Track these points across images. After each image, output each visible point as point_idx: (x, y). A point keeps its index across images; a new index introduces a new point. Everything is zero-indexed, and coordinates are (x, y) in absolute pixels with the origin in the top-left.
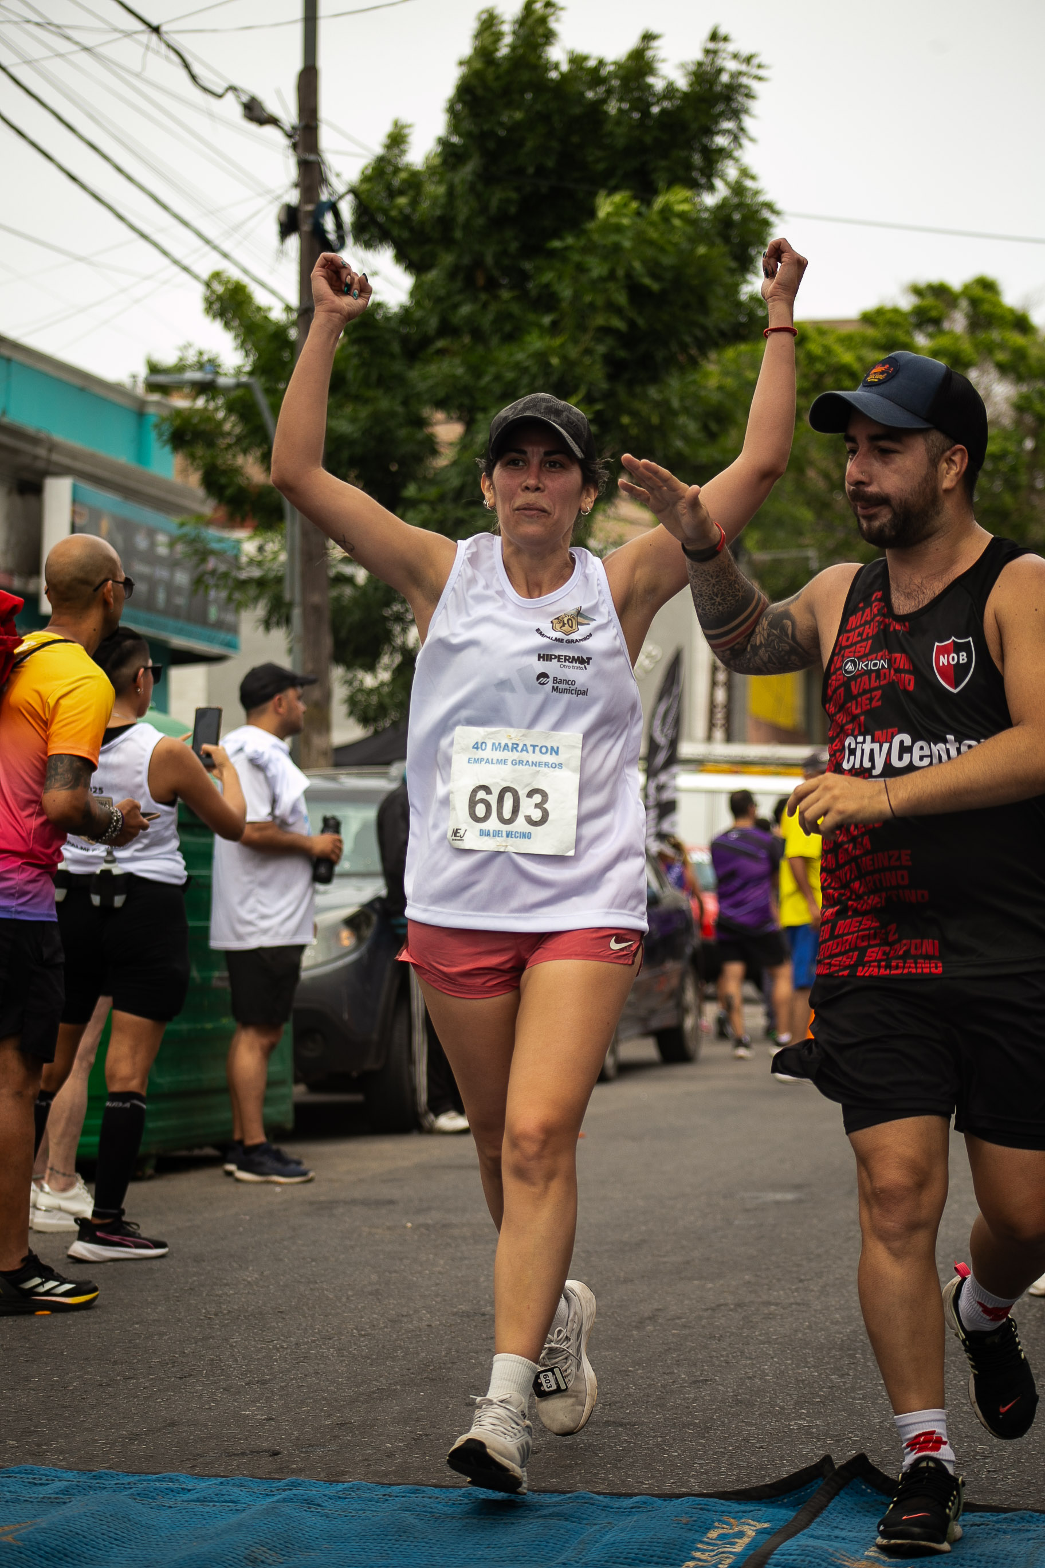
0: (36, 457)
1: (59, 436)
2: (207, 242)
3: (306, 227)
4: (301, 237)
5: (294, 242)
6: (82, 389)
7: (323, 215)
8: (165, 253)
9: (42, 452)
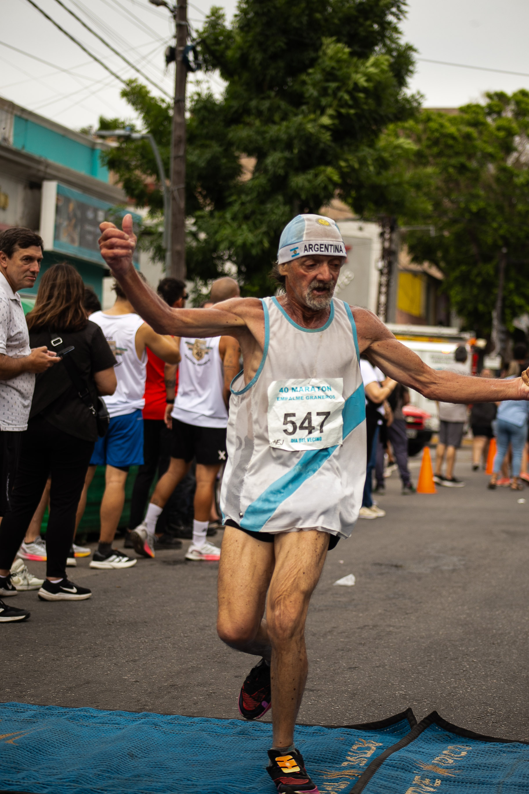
0: (39, 171)
1: (51, 160)
3: (179, 58)
4: (176, 63)
5: (173, 66)
6: (63, 136)
8: (106, 68)
9: (42, 168)
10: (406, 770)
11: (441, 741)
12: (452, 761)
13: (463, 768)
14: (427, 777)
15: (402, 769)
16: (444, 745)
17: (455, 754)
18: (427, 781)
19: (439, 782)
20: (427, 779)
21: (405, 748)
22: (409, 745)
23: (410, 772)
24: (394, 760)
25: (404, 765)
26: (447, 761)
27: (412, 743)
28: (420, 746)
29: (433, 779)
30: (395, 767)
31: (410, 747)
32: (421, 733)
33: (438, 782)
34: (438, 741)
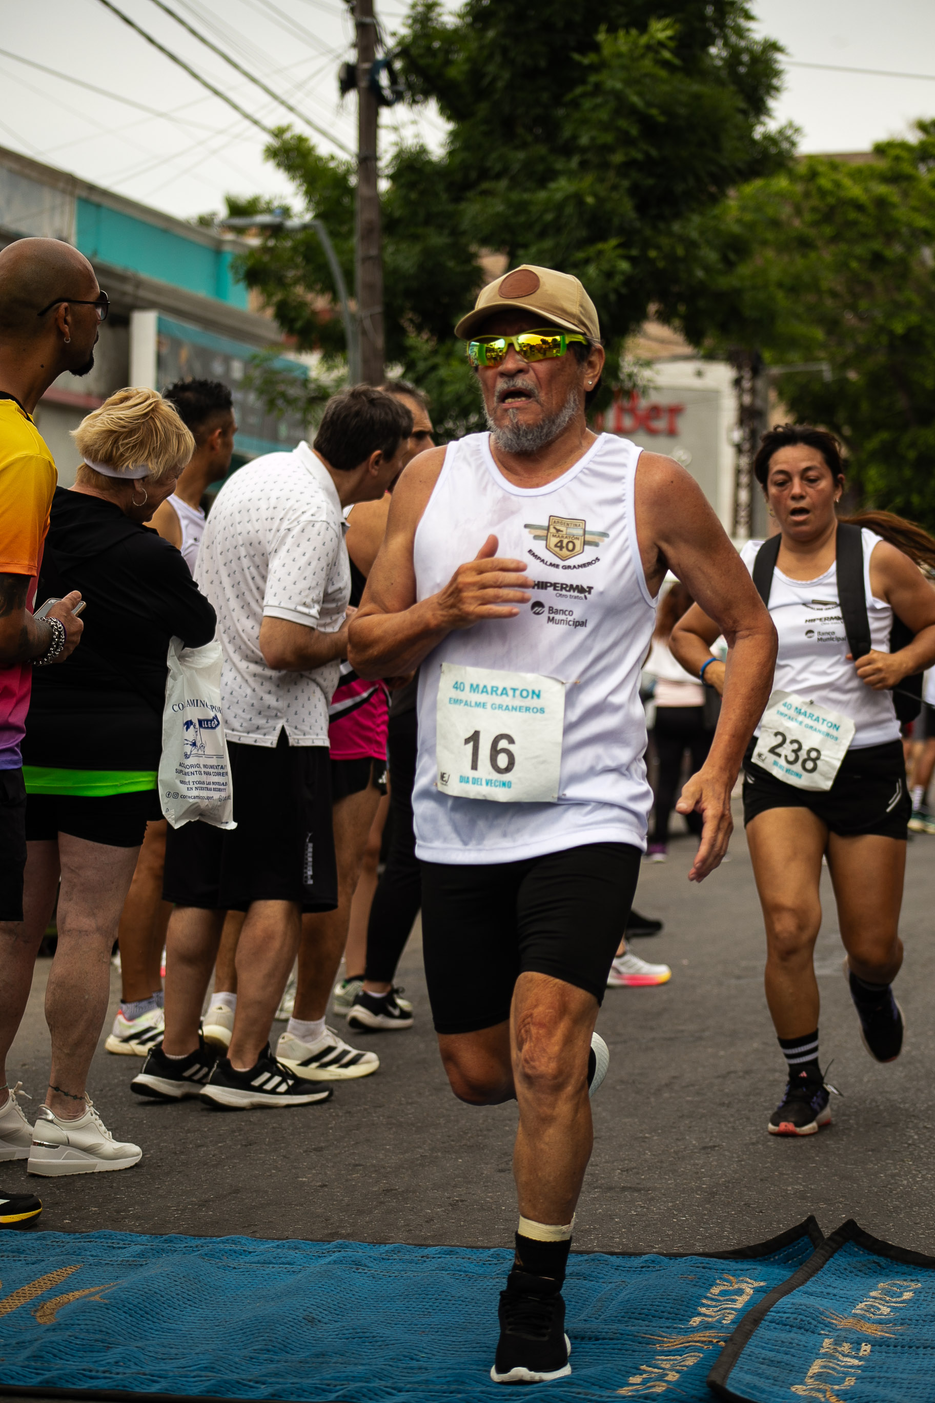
0: (125, 294)
2: (275, 96)
3: (364, 83)
4: (359, 92)
5: (353, 97)
7: (378, 73)
9: (131, 289)
10: (807, 1331)
11: (865, 1274)
12: (889, 1310)
13: (909, 1322)
14: (846, 1340)
15: (800, 1328)
16: (871, 1281)
17: (892, 1297)
18: (846, 1347)
19: (868, 1348)
20: (845, 1344)
21: (801, 1288)
22: (809, 1283)
23: (813, 1332)
24: (785, 1313)
25: (802, 1320)
26: (879, 1309)
27: (813, 1279)
28: (828, 1284)
29: (857, 1344)
30: (786, 1325)
31: (809, 1286)
32: (827, 1260)
33: (866, 1349)
34: (859, 1273)
